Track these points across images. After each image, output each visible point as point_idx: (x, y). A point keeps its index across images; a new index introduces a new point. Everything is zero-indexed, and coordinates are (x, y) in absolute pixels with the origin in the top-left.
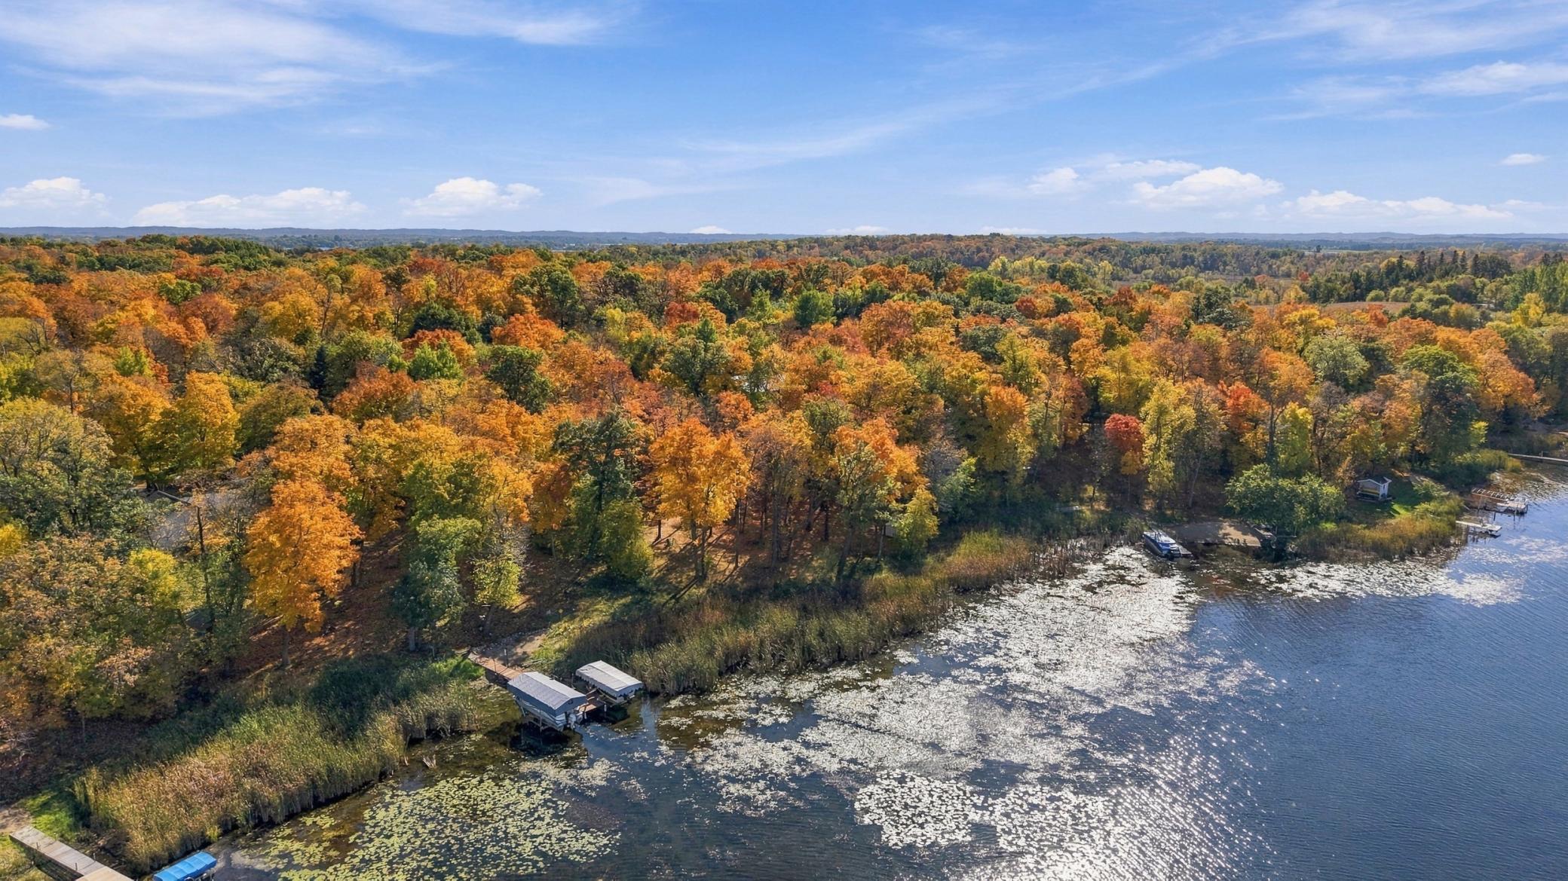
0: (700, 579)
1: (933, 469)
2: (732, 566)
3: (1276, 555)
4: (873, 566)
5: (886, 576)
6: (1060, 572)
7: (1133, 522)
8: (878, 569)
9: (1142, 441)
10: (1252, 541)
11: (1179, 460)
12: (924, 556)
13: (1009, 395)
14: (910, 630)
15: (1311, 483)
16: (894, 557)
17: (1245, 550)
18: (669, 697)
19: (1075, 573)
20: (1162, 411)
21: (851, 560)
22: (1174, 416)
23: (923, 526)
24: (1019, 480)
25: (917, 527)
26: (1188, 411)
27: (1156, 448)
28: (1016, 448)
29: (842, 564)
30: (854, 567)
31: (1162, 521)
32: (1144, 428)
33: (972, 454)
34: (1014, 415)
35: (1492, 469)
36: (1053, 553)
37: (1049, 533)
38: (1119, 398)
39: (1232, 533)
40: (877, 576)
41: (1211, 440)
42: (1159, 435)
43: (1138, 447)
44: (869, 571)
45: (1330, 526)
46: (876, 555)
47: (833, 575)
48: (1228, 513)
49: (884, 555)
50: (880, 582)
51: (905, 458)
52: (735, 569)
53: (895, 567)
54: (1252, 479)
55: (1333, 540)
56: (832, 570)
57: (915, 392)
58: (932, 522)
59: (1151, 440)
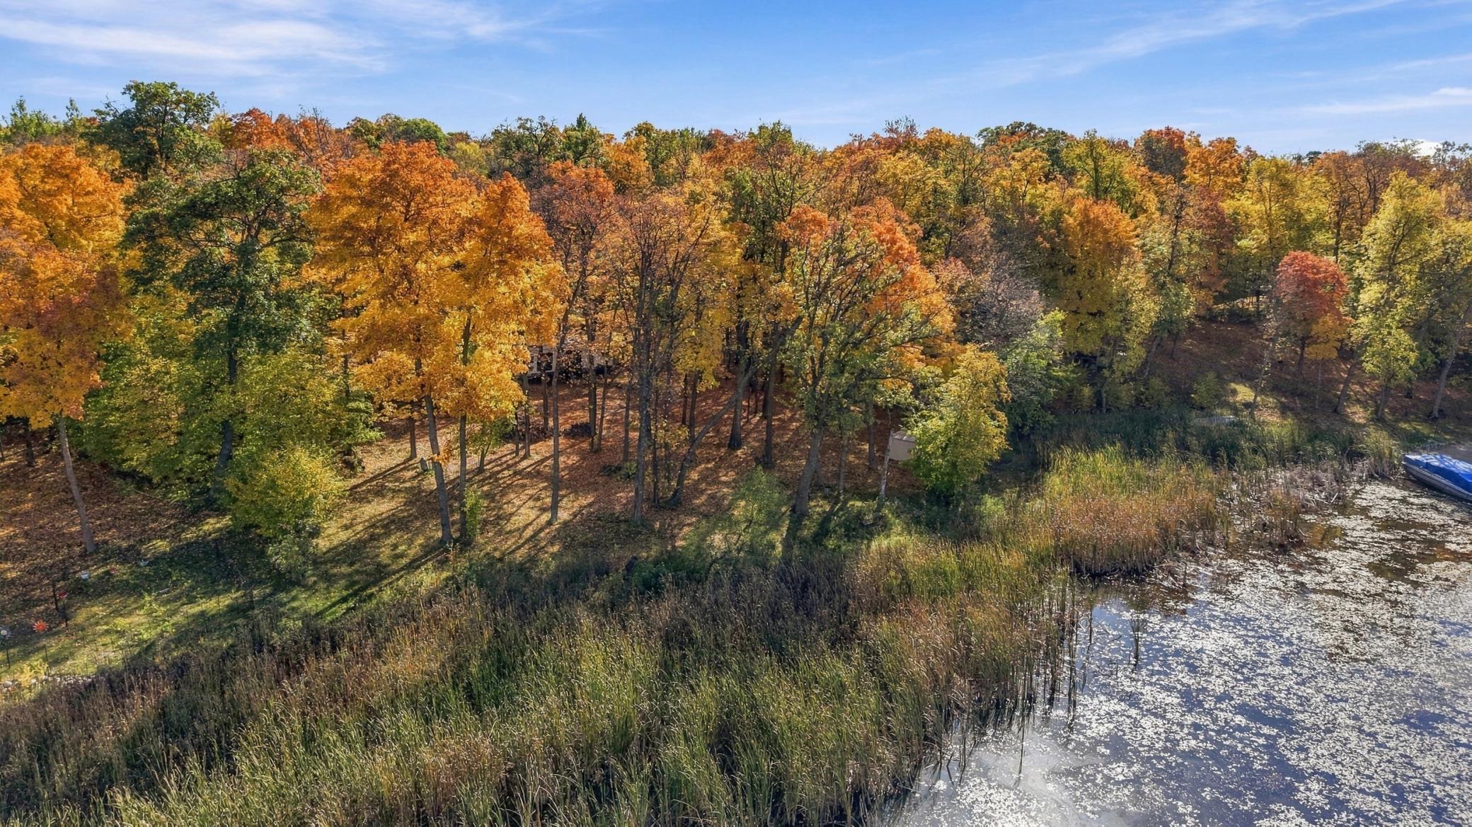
0: (449, 548)
2: (546, 517)
4: (869, 518)
5: (901, 542)
8: (882, 525)
12: (978, 501)
16: (913, 500)
20: (1407, 229)
21: (819, 506)
22: (1430, 240)
23: (977, 433)
25: (962, 436)
28: (1128, 302)
29: (798, 516)
30: (827, 518)
33: (1057, 304)
34: (1116, 252)
40: (880, 544)
42: (1393, 281)
44: (859, 529)
46: (874, 496)
47: (777, 537)
49: (890, 494)
50: (892, 558)
52: (549, 523)
53: (917, 521)
56: (775, 526)
58: (995, 426)
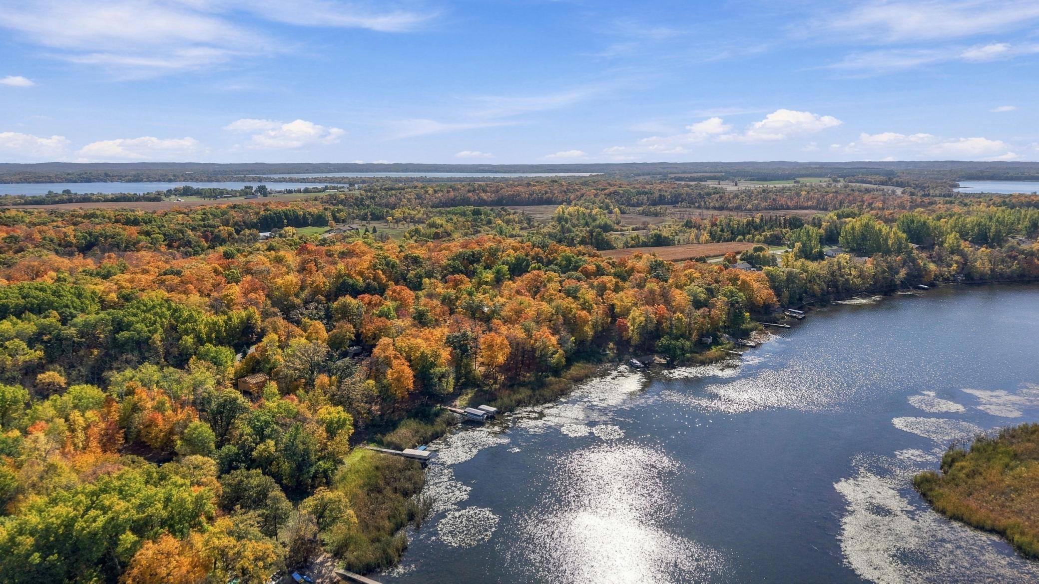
0: (495, 383)
1: (561, 342)
3: (670, 366)
5: (551, 379)
6: (604, 374)
7: (627, 357)
8: (548, 377)
9: (628, 327)
10: (663, 361)
11: (641, 334)
12: (562, 371)
13: (584, 313)
14: (564, 392)
15: (682, 341)
16: (553, 372)
17: (661, 364)
18: (504, 413)
19: (609, 374)
20: (634, 319)
22: (637, 320)
23: (561, 362)
24: (588, 343)
25: (559, 362)
26: (642, 319)
27: (633, 331)
28: (587, 333)
29: (537, 375)
30: (540, 376)
31: (636, 356)
32: (629, 324)
33: (573, 336)
34: (585, 322)
35: (752, 330)
36: (601, 367)
37: (600, 361)
38: (621, 312)
39: (657, 359)
40: (549, 379)
41: (650, 327)
42: (634, 326)
43: (627, 331)
44: (546, 377)
45: (688, 355)
46: (547, 372)
47: (536, 379)
48: (657, 352)
49: (549, 372)
51: (554, 340)
52: (505, 379)
53: (554, 375)
54: (664, 341)
55: (688, 360)
56: (534, 377)
57: (553, 315)
58: (563, 360)
59: (632, 328)
